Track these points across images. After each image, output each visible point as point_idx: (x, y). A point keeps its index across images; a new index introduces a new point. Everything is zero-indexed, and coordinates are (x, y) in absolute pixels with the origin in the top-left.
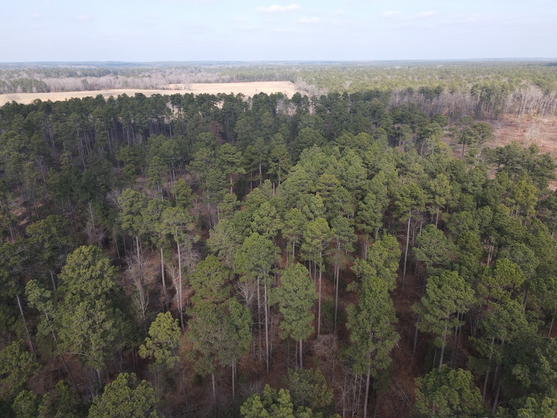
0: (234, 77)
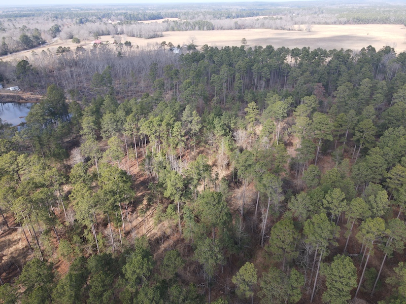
0: (351, 19)
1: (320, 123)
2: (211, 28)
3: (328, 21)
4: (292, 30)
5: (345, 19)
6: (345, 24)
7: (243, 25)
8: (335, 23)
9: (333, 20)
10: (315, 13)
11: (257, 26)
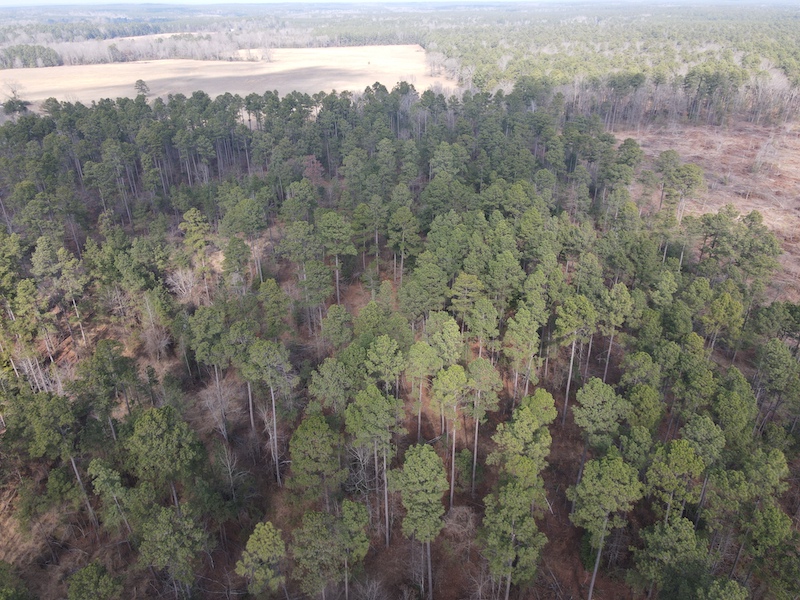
0: (336, 38)
1: (329, 228)
2: (54, 61)
3: (299, 42)
4: (237, 60)
5: (326, 38)
6: (328, 46)
7: (130, 53)
8: (310, 45)
9: (306, 40)
10: (272, 27)
11: (162, 54)
